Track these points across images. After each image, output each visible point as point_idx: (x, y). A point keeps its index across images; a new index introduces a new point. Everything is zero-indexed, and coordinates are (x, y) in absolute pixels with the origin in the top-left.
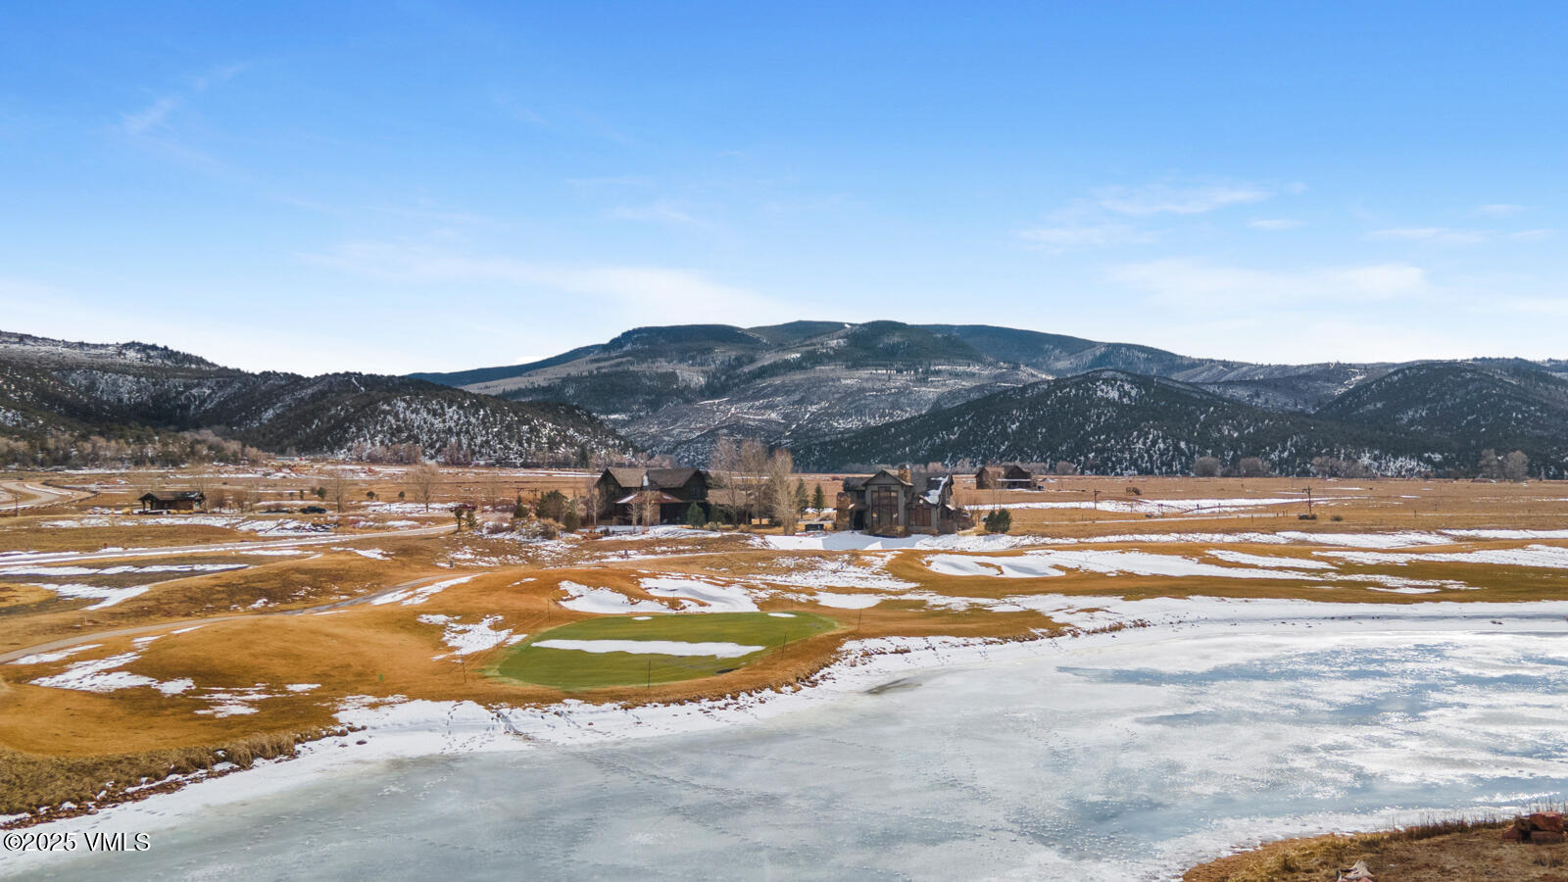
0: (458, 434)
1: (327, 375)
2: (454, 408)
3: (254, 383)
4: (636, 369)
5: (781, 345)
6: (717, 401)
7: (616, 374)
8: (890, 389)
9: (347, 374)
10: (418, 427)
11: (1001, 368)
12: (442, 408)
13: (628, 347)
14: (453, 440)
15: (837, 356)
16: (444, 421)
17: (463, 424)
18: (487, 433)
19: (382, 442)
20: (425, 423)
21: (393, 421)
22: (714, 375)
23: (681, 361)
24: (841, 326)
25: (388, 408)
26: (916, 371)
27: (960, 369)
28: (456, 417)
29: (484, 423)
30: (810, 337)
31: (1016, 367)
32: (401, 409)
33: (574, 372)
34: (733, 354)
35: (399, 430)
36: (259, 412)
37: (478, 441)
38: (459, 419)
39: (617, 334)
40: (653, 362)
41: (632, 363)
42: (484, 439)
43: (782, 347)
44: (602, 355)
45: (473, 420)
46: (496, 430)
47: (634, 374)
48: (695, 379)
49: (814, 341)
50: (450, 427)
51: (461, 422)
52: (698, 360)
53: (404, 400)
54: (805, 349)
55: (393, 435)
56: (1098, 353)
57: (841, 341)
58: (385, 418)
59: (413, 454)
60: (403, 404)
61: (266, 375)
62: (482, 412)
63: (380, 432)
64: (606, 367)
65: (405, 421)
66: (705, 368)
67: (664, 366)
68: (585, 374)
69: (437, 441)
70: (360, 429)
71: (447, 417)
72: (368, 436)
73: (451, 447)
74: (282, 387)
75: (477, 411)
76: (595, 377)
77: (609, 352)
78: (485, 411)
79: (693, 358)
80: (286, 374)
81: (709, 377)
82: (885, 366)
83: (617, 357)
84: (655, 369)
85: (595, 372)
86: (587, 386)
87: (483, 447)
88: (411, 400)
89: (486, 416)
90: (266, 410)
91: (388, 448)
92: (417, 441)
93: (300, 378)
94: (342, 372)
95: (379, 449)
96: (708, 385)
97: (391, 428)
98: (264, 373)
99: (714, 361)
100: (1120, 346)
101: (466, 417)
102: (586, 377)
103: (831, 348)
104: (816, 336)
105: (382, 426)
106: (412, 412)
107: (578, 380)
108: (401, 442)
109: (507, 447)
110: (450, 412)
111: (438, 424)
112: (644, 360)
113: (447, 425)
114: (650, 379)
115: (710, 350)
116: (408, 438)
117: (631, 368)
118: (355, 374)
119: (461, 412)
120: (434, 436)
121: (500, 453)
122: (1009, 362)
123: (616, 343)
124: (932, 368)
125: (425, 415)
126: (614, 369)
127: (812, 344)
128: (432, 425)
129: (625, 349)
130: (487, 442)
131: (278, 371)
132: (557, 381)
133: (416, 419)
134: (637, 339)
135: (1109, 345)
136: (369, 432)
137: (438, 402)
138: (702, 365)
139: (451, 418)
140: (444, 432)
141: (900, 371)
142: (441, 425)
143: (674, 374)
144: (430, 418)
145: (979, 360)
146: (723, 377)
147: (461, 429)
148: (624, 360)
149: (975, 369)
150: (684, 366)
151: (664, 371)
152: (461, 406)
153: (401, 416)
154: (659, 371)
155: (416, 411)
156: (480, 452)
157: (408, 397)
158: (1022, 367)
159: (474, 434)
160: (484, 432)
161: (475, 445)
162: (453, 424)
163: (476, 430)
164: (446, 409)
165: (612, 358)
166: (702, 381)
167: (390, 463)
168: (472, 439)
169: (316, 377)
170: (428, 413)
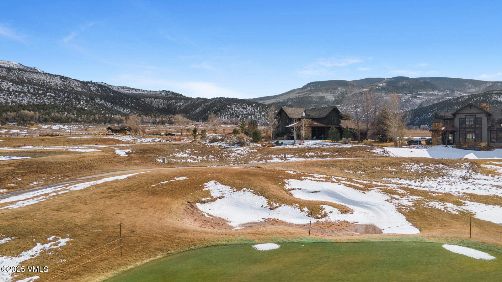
0: (251, 115)
1: (214, 98)
2: (250, 107)
3: (194, 101)
4: (311, 96)
5: (361, 86)
6: (339, 106)
7: (305, 97)
8: (402, 100)
9: (220, 98)
10: (239, 113)
11: (447, 92)
12: (246, 107)
13: (309, 88)
14: (250, 117)
15: (383, 89)
16: (247, 111)
17: (253, 112)
18: (260, 115)
19: (227, 118)
20: (241, 111)
21: (231, 111)
22: (338, 97)
23: (326, 93)
24: (384, 79)
25: (230, 107)
26: (412, 94)
27: (430, 92)
28: (251, 109)
29: (259, 111)
30: (372, 83)
31: (453, 91)
32: (234, 107)
33: (291, 97)
34: (344, 90)
35: (233, 114)
36: (195, 110)
37: (258, 117)
38: (252, 110)
39: (305, 84)
40: (317, 93)
41: (310, 94)
42: (259, 117)
43: (362, 86)
44: (300, 91)
45: (256, 111)
46: (263, 114)
47: (311, 97)
48: (331, 98)
49: (374, 84)
50: (249, 113)
51: (252, 111)
52: (332, 92)
53: (235, 104)
54: (370, 87)
55: (231, 115)
56: (488, 85)
57: (384, 84)
58: (229, 110)
59: (237, 121)
60: (234, 106)
61: (198, 99)
62: (259, 108)
63: (227, 115)
64: (301, 95)
65: (235, 111)
66: (335, 95)
67: (320, 94)
68: (295, 97)
69: (244, 117)
70: (221, 114)
71: (248, 109)
72: (223, 116)
73: (249, 119)
74: (202, 102)
75: (257, 108)
76: (298, 98)
77: (302, 90)
78: (260, 108)
79: (331, 91)
80: (203, 98)
81: (336, 98)
82: (400, 92)
83: (305, 92)
84: (317, 95)
85: (298, 97)
86: (295, 101)
87: (259, 119)
88: (237, 104)
89: (260, 109)
90: (197, 109)
91: (229, 120)
92: (238, 117)
93: (207, 99)
94: (219, 97)
95: (227, 120)
96: (336, 100)
97: (230, 113)
98: (197, 98)
99: (338, 92)
100: (498, 82)
101: (254, 110)
102: (295, 98)
103: (380, 87)
104: (374, 83)
105: (228, 113)
106: (237, 108)
107: (292, 99)
108: (233, 118)
109: (266, 119)
110: (249, 108)
111: (245, 112)
112: (314, 92)
113: (248, 112)
114: (316, 99)
115: (336, 88)
116: (236, 116)
117: (309, 95)
118: (223, 98)
119: (252, 108)
120: (244, 116)
121: (265, 121)
122: (449, 90)
123: (305, 87)
124: (419, 93)
125: (241, 109)
126: (304, 96)
127: (373, 86)
128: (243, 112)
129: (308, 89)
130: (260, 118)
131: (201, 97)
132: (286, 100)
133: (238, 110)
134: (311, 86)
135: (493, 82)
136: (224, 115)
137: (245, 105)
138: (333, 93)
139: (249, 110)
140: (247, 114)
141: (406, 94)
142: (246, 112)
143: (324, 97)
144: (242, 110)
145: (437, 89)
146: (341, 98)
147: (252, 113)
148: (307, 93)
149: (436, 92)
150: (327, 94)
151: (320, 96)
152: (252, 106)
153: (234, 109)
154: (319, 96)
155: (238, 108)
156: (258, 121)
157: (236, 103)
158: (455, 91)
159: (256, 115)
160: (259, 114)
161: (257, 119)
162: (249, 112)
163: (257, 114)
164: (248, 107)
165: (303, 92)
166: (334, 99)
167: (230, 124)
168: (255, 117)
169: (211, 99)
170: (242, 108)
